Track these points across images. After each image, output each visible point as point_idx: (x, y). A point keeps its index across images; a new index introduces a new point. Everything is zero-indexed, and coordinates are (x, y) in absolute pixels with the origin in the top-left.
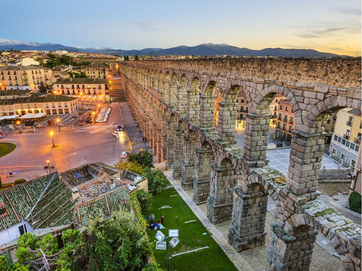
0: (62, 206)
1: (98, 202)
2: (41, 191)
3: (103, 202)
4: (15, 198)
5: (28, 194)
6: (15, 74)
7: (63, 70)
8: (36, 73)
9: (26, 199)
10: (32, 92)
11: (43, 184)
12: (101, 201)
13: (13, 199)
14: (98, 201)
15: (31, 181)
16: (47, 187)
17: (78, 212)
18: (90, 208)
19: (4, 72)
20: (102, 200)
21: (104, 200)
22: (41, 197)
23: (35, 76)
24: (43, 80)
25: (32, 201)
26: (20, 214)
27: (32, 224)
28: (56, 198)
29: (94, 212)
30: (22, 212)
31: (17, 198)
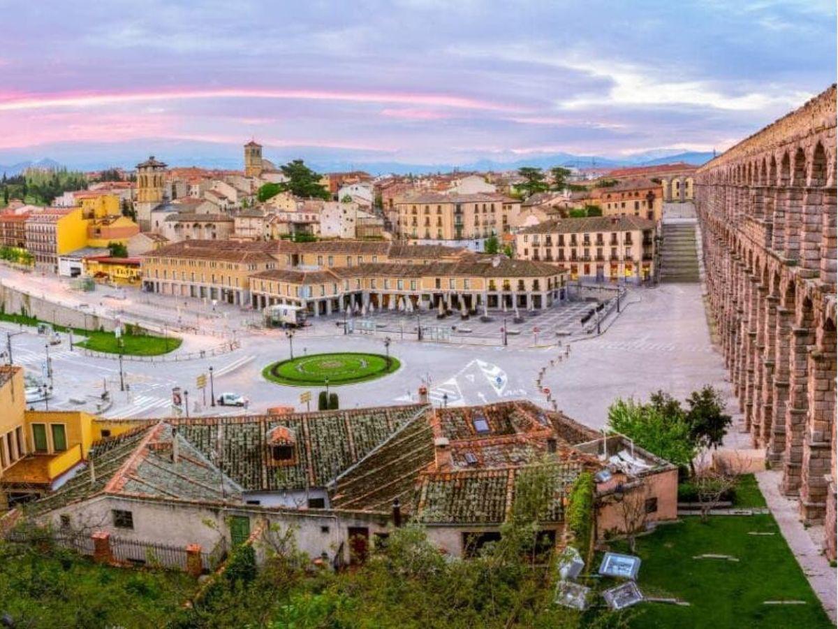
0: (405, 476)
1: (484, 481)
2: (380, 438)
3: (499, 485)
4: (320, 436)
5: (350, 435)
6: (439, 211)
7: (547, 204)
8: (485, 210)
9: (342, 444)
10: (465, 251)
11: (391, 424)
12: (494, 481)
13: (317, 435)
14: (487, 479)
15: (366, 410)
16: (396, 433)
17: (424, 489)
18: (460, 489)
19: (417, 206)
20: (498, 479)
21: (505, 480)
22: (376, 449)
23: (481, 218)
24: (498, 229)
25: (353, 453)
26: (318, 470)
27: (333, 499)
28: (403, 457)
29: (465, 501)
30: (325, 469)
31: (325, 438)
